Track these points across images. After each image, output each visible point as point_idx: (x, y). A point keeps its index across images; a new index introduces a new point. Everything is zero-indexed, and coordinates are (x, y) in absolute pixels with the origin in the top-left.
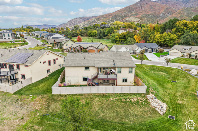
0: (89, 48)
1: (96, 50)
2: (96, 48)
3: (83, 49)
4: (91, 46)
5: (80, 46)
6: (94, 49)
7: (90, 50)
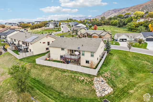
0: (93, 34)
1: (98, 36)
2: (98, 35)
3: (89, 35)
4: (95, 33)
5: (87, 33)
6: (97, 35)
7: (94, 37)
